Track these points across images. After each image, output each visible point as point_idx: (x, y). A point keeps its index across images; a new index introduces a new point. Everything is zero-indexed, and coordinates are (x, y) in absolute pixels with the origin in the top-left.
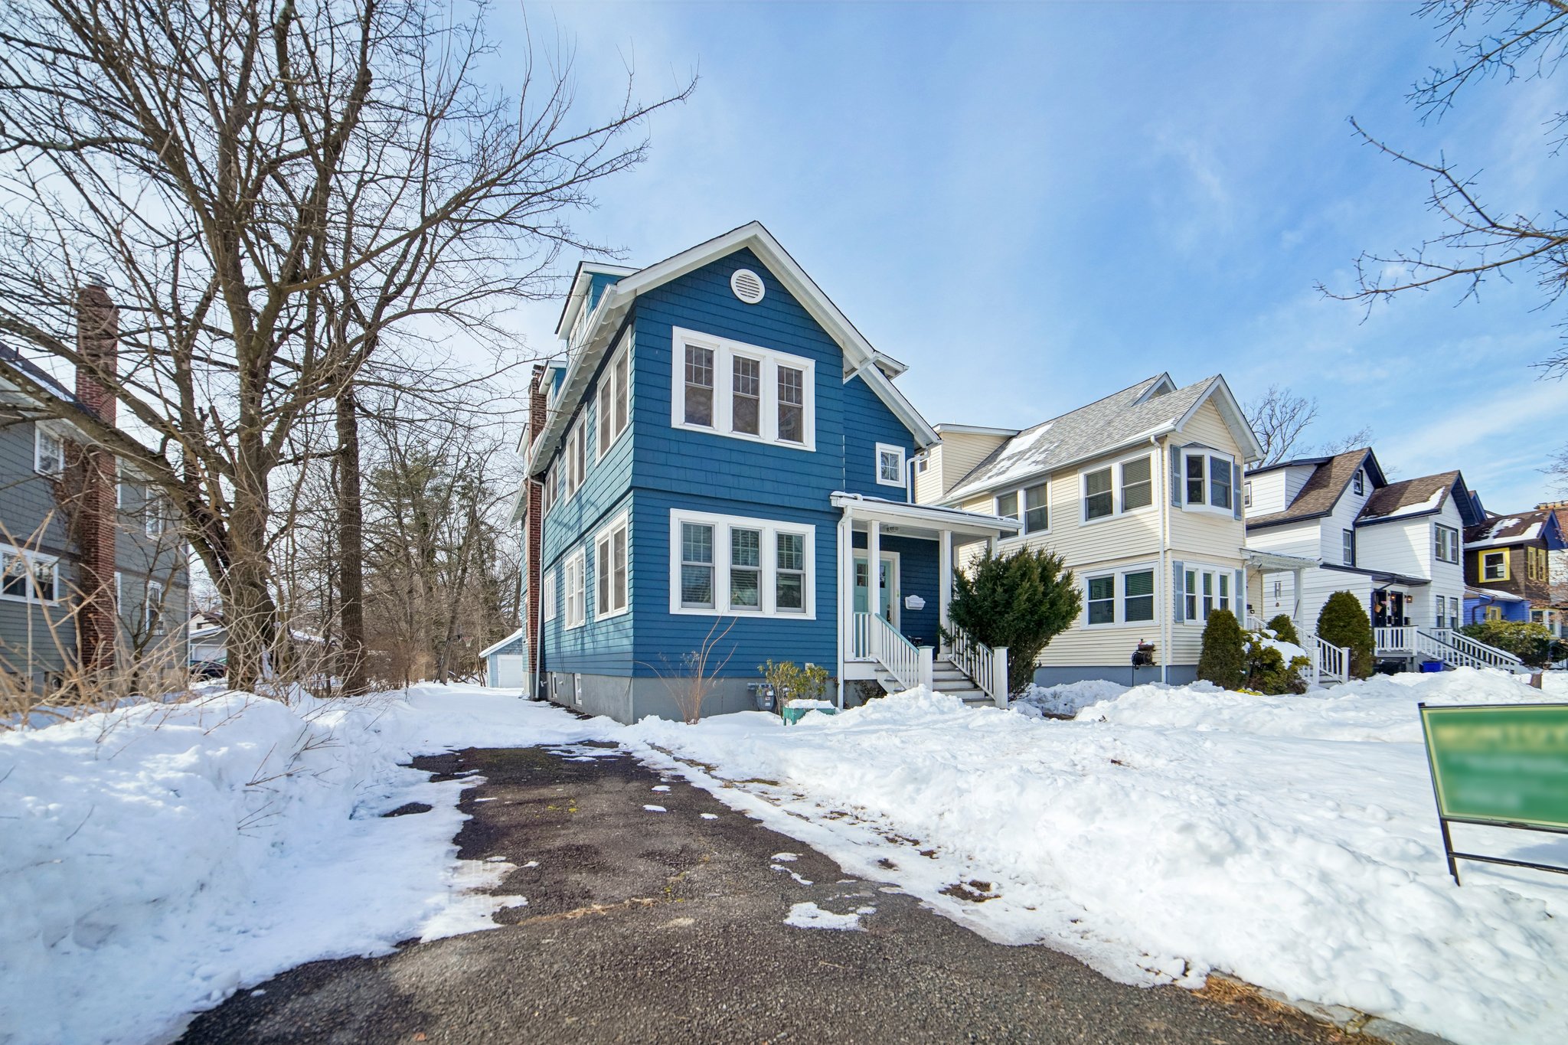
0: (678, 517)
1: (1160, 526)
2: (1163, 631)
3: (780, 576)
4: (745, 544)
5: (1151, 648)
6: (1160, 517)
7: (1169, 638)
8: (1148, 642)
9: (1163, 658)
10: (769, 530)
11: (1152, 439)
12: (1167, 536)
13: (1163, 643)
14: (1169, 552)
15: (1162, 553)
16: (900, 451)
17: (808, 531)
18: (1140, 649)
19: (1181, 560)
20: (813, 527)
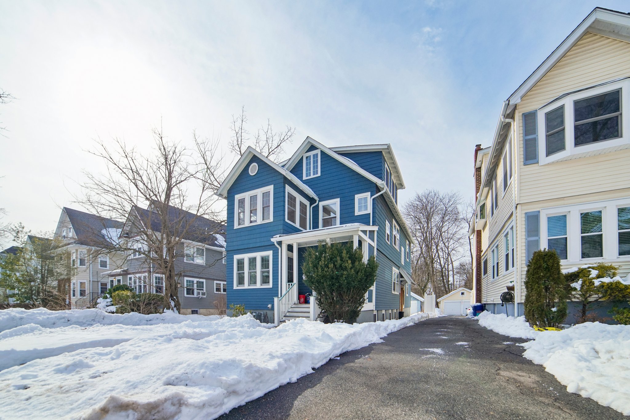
0: (236, 258)
3: (262, 272)
4: (253, 263)
7: (518, 280)
9: (516, 297)
10: (258, 256)
11: (502, 119)
12: (516, 195)
13: (516, 284)
14: (518, 206)
17: (270, 254)
18: (507, 290)
19: (538, 210)
20: (272, 251)
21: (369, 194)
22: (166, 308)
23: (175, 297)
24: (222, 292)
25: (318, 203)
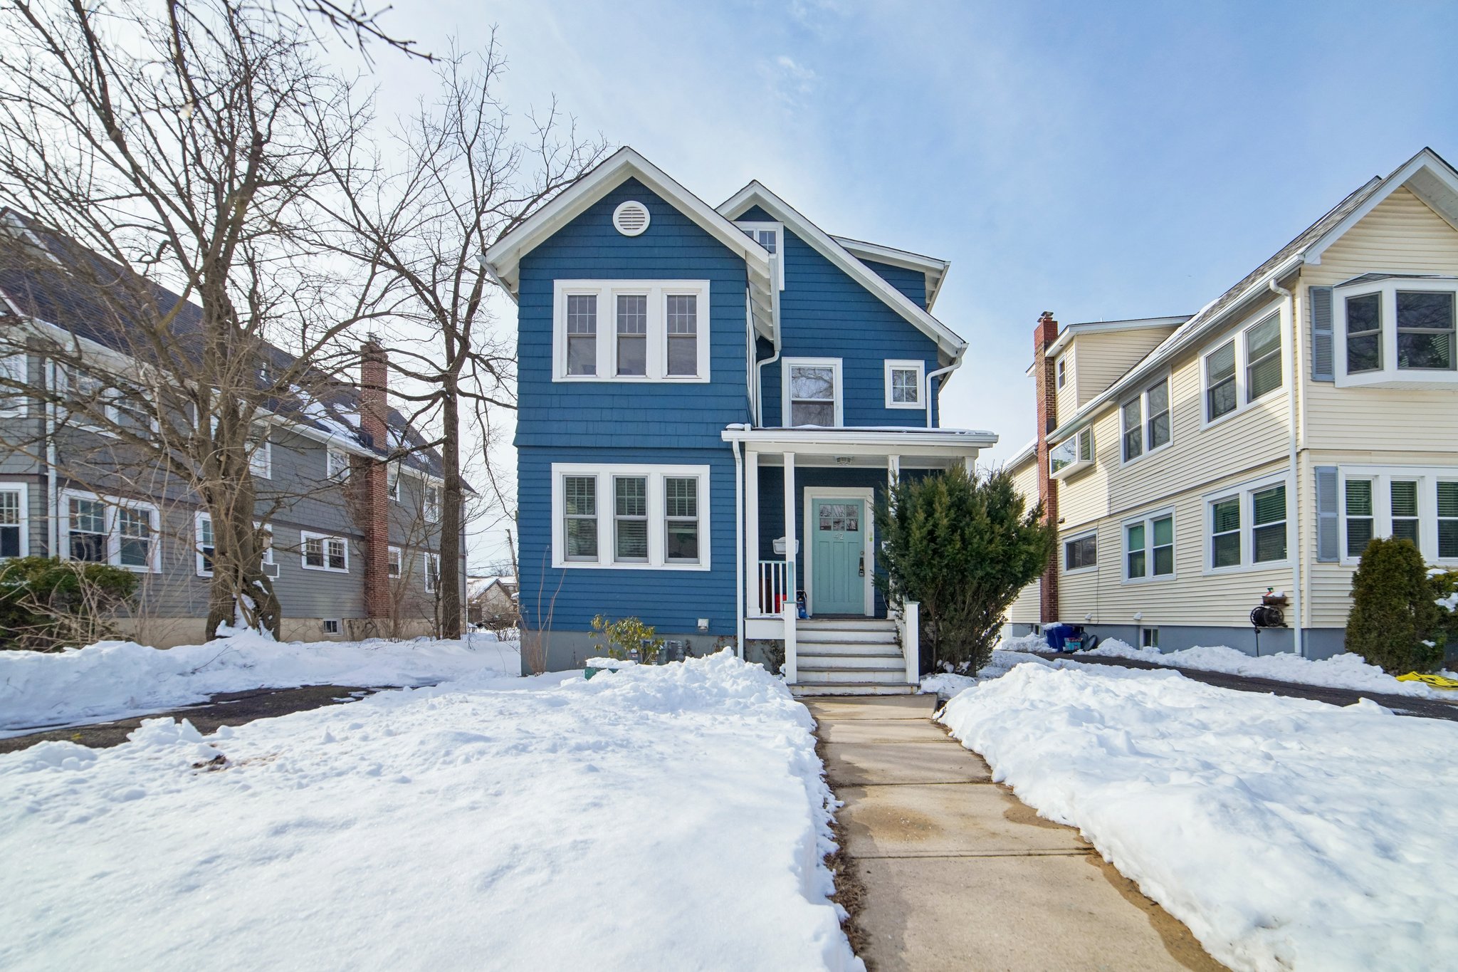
0: (560, 471)
1: (1290, 416)
2: (1296, 575)
3: (671, 524)
4: (631, 495)
5: (1282, 602)
6: (1290, 403)
7: (1305, 587)
8: (1277, 594)
9: (1296, 618)
10: (656, 476)
11: (1272, 286)
12: (1301, 431)
13: (1297, 592)
14: (1304, 454)
15: (1293, 457)
16: (918, 365)
17: (701, 473)
18: (1265, 603)
19: (1334, 465)
20: (708, 467)
21: (921, 364)
22: (223, 622)
23: (258, 583)
24: (327, 567)
25: (780, 359)
